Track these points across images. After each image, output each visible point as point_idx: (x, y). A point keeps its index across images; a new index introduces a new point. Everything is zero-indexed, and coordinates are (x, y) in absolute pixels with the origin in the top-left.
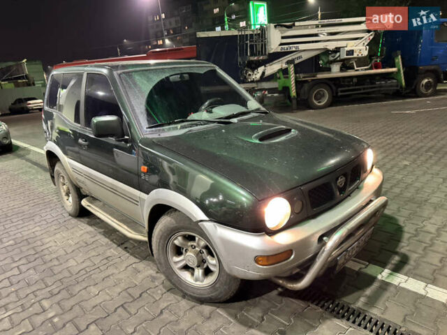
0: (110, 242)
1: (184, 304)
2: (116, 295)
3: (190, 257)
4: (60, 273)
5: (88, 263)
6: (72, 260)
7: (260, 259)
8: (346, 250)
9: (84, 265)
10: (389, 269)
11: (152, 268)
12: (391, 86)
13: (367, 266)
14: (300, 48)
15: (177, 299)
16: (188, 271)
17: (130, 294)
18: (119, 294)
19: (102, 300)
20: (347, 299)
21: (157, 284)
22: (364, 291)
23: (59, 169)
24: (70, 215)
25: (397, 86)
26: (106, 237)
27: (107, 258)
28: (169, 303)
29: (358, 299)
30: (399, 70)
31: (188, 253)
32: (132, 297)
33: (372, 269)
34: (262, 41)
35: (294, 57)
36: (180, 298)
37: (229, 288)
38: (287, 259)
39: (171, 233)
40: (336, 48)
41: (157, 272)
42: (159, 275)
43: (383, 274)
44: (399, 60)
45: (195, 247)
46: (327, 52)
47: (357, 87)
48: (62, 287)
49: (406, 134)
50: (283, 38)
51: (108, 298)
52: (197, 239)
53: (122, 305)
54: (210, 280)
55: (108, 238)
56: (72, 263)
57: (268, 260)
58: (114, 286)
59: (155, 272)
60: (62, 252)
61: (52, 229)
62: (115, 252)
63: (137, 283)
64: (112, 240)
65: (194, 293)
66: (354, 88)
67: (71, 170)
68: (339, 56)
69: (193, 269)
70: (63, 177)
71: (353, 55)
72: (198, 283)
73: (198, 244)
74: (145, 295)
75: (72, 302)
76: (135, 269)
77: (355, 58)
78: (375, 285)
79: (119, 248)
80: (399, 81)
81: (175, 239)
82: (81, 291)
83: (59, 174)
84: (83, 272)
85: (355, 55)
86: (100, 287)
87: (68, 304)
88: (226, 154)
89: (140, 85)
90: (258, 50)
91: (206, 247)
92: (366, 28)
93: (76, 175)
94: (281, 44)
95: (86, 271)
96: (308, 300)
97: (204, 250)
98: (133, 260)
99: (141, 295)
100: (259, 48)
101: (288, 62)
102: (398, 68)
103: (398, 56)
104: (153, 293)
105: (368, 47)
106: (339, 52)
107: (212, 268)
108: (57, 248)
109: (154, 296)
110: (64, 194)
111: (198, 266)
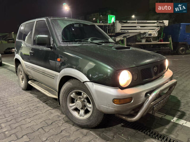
0: (40, 101)
1: (74, 128)
2: (39, 123)
3: (78, 104)
4: (13, 112)
5: (28, 109)
6: (20, 107)
7: (115, 101)
8: (158, 103)
9: (26, 110)
10: (176, 117)
11: (58, 112)
12: (167, 50)
13: (165, 115)
14: (129, 32)
15: (70, 126)
16: (77, 111)
17: (46, 123)
18: (41, 122)
19: (32, 125)
20: (157, 130)
21: (60, 119)
22: (165, 127)
23: (20, 67)
24: (23, 89)
25: (170, 49)
26: (38, 98)
27: (37, 107)
28: (66, 128)
29: (163, 130)
30: (171, 43)
31: (78, 101)
32: (48, 124)
33: (168, 117)
34: (113, 27)
35: (126, 35)
36: (71, 126)
37: (97, 120)
38: (129, 102)
39: (70, 90)
40: (144, 32)
41: (61, 114)
42: (61, 115)
43: (174, 119)
44: (170, 39)
45: (81, 99)
46: (140, 34)
47: (153, 49)
48: (12, 118)
49: (175, 67)
50: (122, 27)
51: (35, 124)
52: (82, 94)
53: (42, 128)
54: (88, 115)
55: (39, 99)
56: (20, 108)
57: (120, 101)
58: (39, 119)
59: (60, 114)
60: (16, 104)
61: (13, 95)
62: (41, 105)
63: (51, 118)
64: (41, 100)
65: (79, 123)
66: (151, 49)
67: (25, 66)
68: (145, 36)
69: (79, 111)
70: (21, 71)
71: (151, 35)
72: (81, 117)
73: (83, 97)
74: (54, 123)
75: (17, 125)
76: (50, 112)
77: (152, 37)
78: (170, 124)
79: (44, 103)
80: (171, 48)
81: (71, 94)
82: (22, 120)
83: (19, 70)
84: (25, 112)
85: (152, 36)
86: (32, 119)
87: (14, 126)
88: (99, 52)
89: (60, 25)
90: (111, 31)
91: (87, 99)
92: (157, 25)
93: (27, 69)
94: (121, 29)
95: (26, 112)
96: (137, 129)
97: (85, 100)
98: (49, 108)
99: (52, 123)
100: (112, 30)
101: (124, 37)
102: (170, 42)
103: (170, 37)
104: (58, 123)
105: (157, 33)
106: (145, 34)
107: (89, 109)
108: (14, 102)
109: (59, 124)
110: (21, 79)
111: (82, 109)
